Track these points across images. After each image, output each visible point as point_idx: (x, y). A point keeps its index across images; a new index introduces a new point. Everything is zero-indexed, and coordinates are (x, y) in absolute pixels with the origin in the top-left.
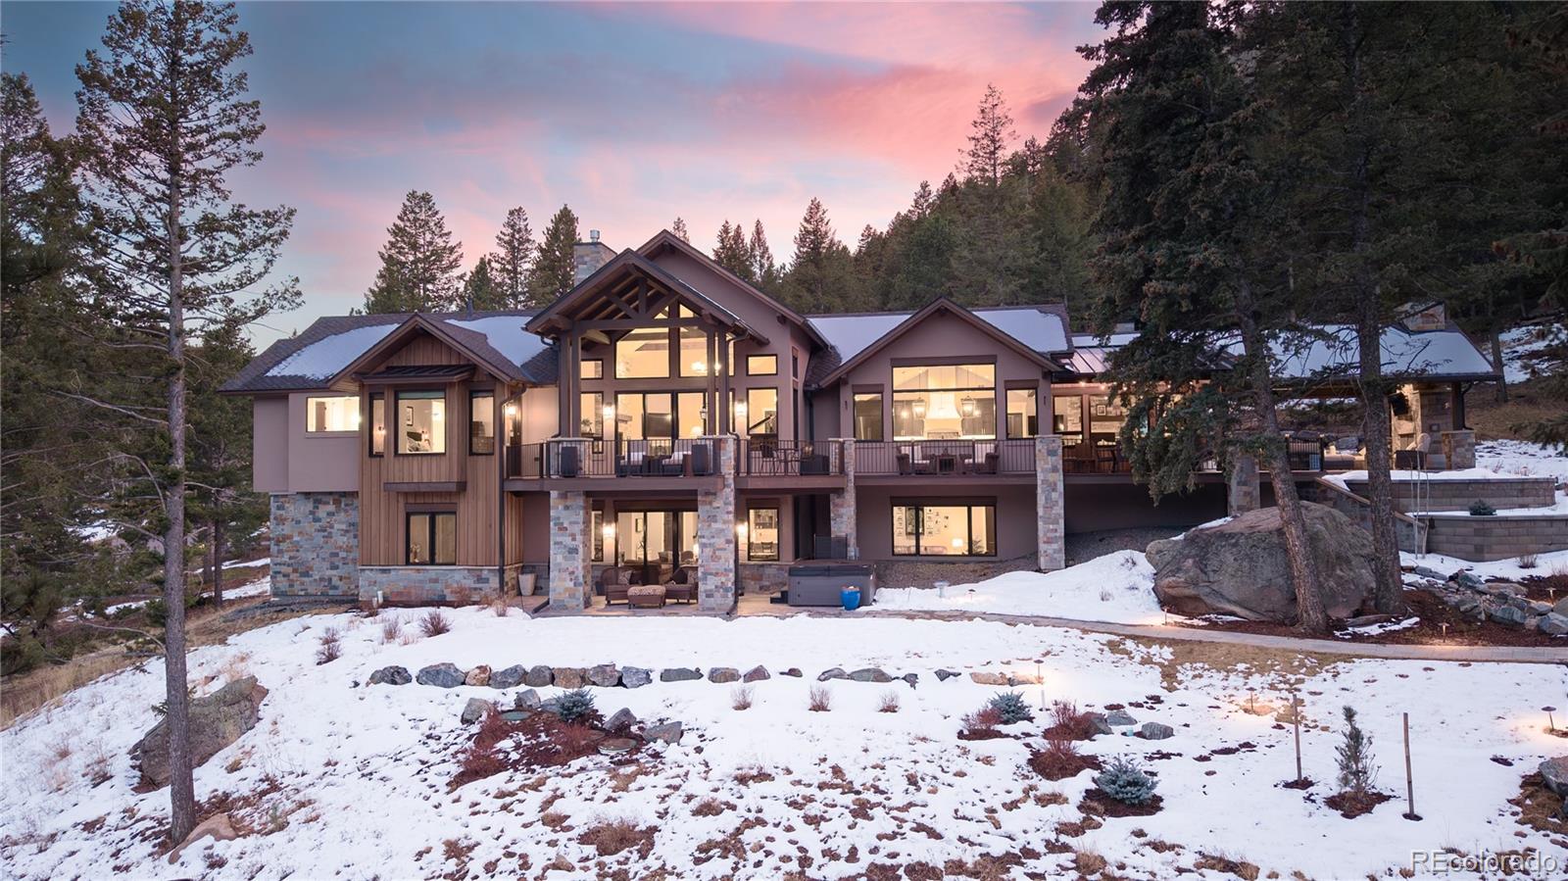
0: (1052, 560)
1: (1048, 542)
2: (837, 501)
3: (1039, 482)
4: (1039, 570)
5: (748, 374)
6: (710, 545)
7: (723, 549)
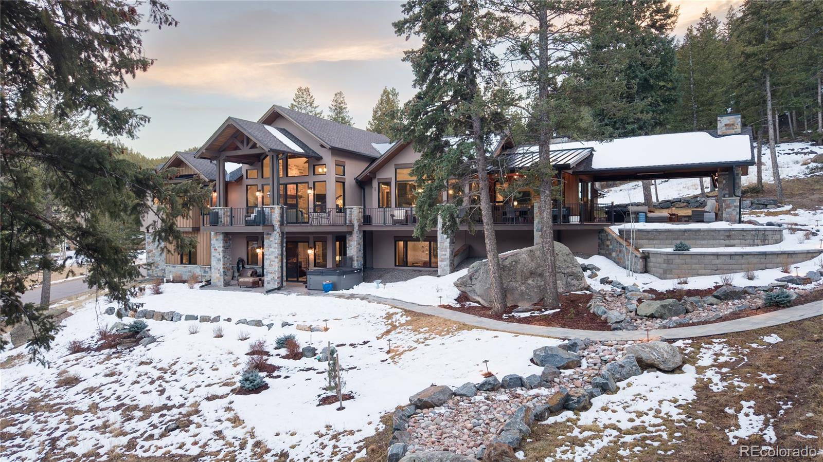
0: (444, 270)
1: (443, 261)
2: (350, 238)
4: (437, 276)
5: (314, 174)
6: (269, 259)
7: (274, 261)
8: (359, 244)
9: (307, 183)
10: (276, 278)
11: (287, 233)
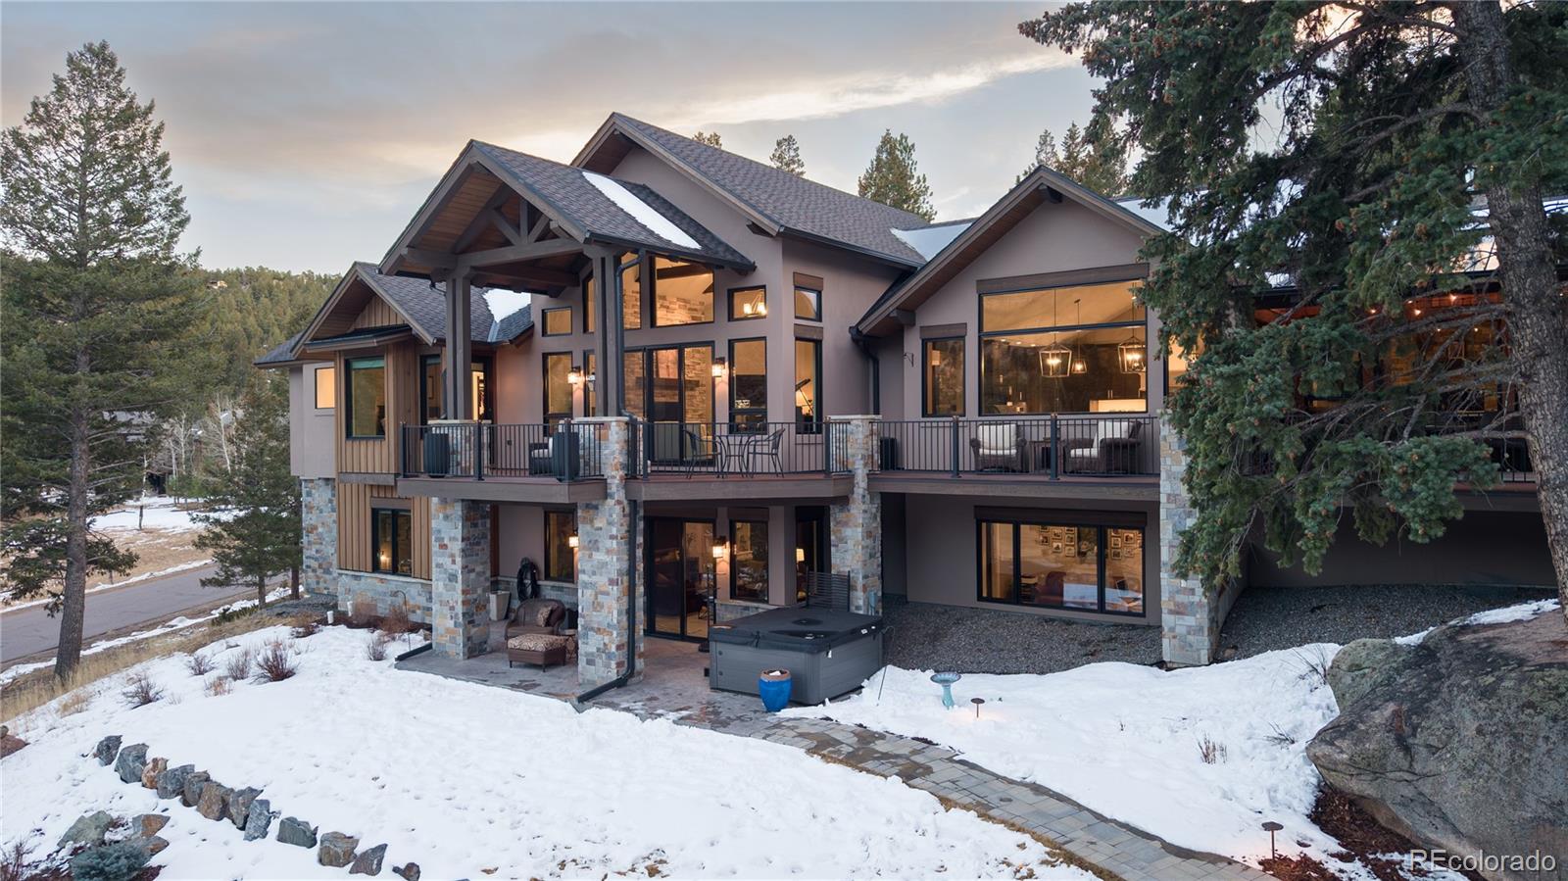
0: (1185, 645)
1: (1179, 611)
2: (841, 516)
3: (1163, 499)
4: (1161, 664)
5: (731, 318)
6: (592, 585)
7: (607, 594)
8: (869, 534)
9: (711, 344)
10: (613, 649)
11: (645, 502)
